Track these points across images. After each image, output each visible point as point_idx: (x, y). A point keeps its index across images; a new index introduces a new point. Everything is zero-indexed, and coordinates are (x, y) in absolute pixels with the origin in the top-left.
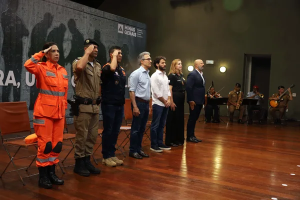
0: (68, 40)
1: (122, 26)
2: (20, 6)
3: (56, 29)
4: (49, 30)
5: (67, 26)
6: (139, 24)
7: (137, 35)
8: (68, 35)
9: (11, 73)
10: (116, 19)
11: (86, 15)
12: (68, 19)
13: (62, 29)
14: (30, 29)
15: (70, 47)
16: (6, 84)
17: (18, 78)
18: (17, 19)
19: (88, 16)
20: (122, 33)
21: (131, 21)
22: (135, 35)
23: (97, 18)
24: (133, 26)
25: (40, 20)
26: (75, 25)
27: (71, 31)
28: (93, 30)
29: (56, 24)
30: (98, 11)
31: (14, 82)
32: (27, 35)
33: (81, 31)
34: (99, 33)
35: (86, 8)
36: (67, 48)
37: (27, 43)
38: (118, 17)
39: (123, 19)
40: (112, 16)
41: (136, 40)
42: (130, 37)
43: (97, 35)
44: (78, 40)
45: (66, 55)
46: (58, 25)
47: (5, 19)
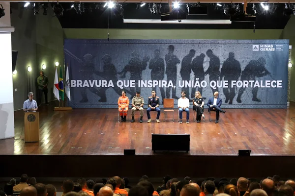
0: (206, 61)
1: (257, 46)
2: (175, 50)
3: (198, 57)
4: (193, 59)
5: (205, 54)
6: (277, 41)
7: (275, 49)
8: (207, 59)
9: (171, 82)
10: (250, 43)
11: (221, 45)
15: (209, 65)
16: (168, 87)
17: (174, 83)
18: (174, 56)
19: (222, 45)
20: (258, 50)
21: (267, 41)
22: (273, 50)
23: (230, 45)
24: (270, 44)
25: (186, 54)
26: (212, 52)
27: (209, 56)
28: (227, 53)
29: (197, 54)
30: (231, 40)
31: (172, 86)
32: (179, 63)
33: (217, 55)
34: (233, 54)
36: (206, 66)
37: (179, 67)
38: (253, 41)
39: (257, 41)
40: (246, 41)
41: (274, 53)
42: (266, 52)
43: (231, 55)
44: (215, 61)
45: (205, 70)
46: (199, 54)
47: (167, 57)
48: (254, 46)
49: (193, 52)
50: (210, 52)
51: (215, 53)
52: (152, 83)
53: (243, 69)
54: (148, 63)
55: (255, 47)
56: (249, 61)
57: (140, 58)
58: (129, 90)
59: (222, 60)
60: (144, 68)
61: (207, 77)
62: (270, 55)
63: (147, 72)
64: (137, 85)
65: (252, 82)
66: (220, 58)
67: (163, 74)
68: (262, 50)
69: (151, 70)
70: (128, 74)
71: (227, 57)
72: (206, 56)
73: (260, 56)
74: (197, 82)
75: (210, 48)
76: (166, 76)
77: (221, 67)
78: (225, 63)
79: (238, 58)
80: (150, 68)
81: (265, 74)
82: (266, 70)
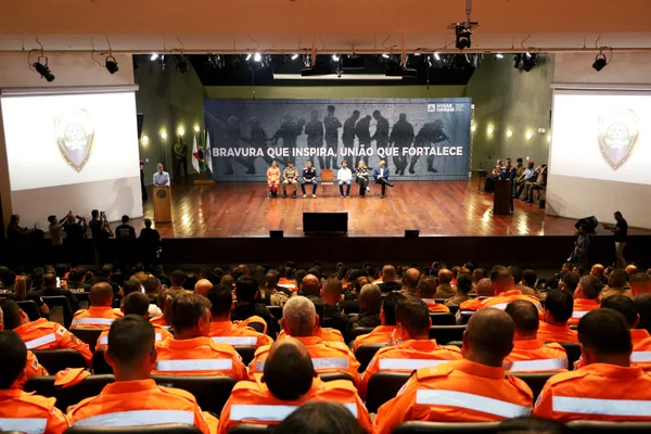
1: (433, 106)
3: (363, 120)
6: (457, 99)
7: (455, 109)
8: (373, 122)
9: (331, 149)
10: (424, 102)
11: (390, 105)
13: (368, 118)
14: (343, 123)
15: (376, 129)
17: (335, 151)
18: (334, 118)
19: (392, 105)
20: (434, 111)
21: (445, 99)
23: (402, 105)
24: (449, 103)
26: (379, 114)
27: (376, 118)
28: (397, 115)
29: (362, 116)
30: (403, 99)
31: (333, 154)
32: (341, 127)
33: (386, 117)
34: (405, 115)
36: (373, 130)
37: (341, 131)
38: (428, 99)
39: (434, 100)
40: (419, 100)
41: (454, 114)
42: (444, 113)
43: (403, 117)
44: (383, 124)
45: (372, 135)
46: (364, 116)
47: (326, 120)
48: (429, 106)
49: (356, 113)
50: (377, 114)
51: (382, 114)
53: (416, 133)
54: (304, 127)
55: (431, 107)
56: (423, 123)
57: (294, 121)
58: (281, 159)
59: (392, 123)
60: (299, 134)
61: (374, 143)
62: (449, 117)
63: (303, 138)
64: (291, 154)
65: (427, 149)
67: (322, 140)
68: (438, 110)
69: (307, 136)
70: (281, 140)
74: (362, 149)
75: (377, 108)
76: (325, 142)
77: (390, 131)
78: (395, 126)
79: (410, 120)
80: (306, 133)
81: (443, 140)
82: (444, 135)
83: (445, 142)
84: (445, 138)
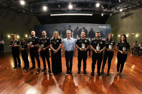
1: (101, 26)
4: (78, 30)
6: (107, 25)
11: (88, 25)
12: (83, 27)
14: (73, 31)
19: (89, 26)
22: (106, 28)
23: (91, 26)
24: (105, 26)
25: (75, 29)
26: (85, 28)
27: (84, 29)
28: (90, 28)
29: (79, 29)
30: (92, 24)
32: (73, 32)
33: (87, 29)
35: (88, 24)
38: (99, 24)
39: (101, 25)
40: (97, 24)
41: (106, 29)
42: (104, 28)
43: (92, 29)
44: (86, 31)
48: (99, 26)
49: (78, 28)
50: (84, 28)
51: (86, 28)
52: (63, 39)
54: (61, 32)
55: (100, 27)
57: (58, 30)
59: (88, 31)
60: (60, 34)
62: (105, 30)
66: (88, 30)
68: (102, 28)
69: (62, 35)
71: (90, 30)
72: (83, 29)
73: (102, 30)
75: (84, 27)
77: (88, 33)
78: (89, 32)
79: (94, 30)
80: (62, 34)
81: (103, 36)
82: (104, 35)
83: (104, 37)
84: (104, 36)
